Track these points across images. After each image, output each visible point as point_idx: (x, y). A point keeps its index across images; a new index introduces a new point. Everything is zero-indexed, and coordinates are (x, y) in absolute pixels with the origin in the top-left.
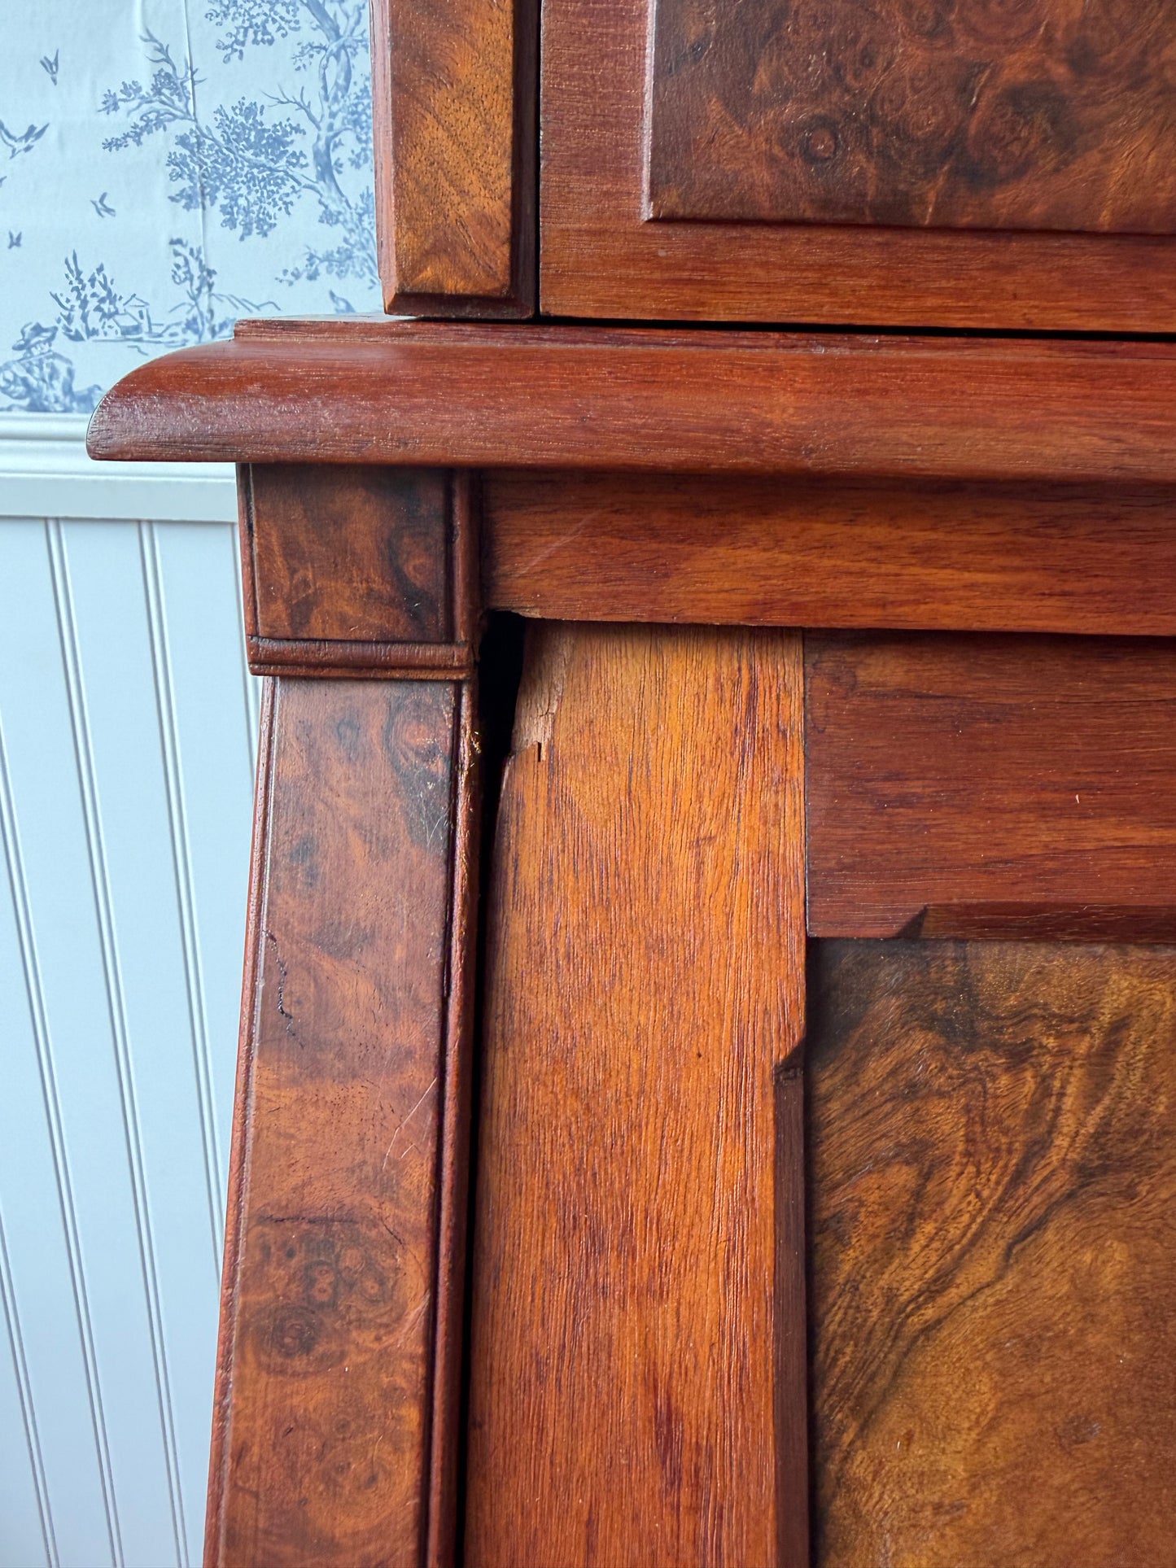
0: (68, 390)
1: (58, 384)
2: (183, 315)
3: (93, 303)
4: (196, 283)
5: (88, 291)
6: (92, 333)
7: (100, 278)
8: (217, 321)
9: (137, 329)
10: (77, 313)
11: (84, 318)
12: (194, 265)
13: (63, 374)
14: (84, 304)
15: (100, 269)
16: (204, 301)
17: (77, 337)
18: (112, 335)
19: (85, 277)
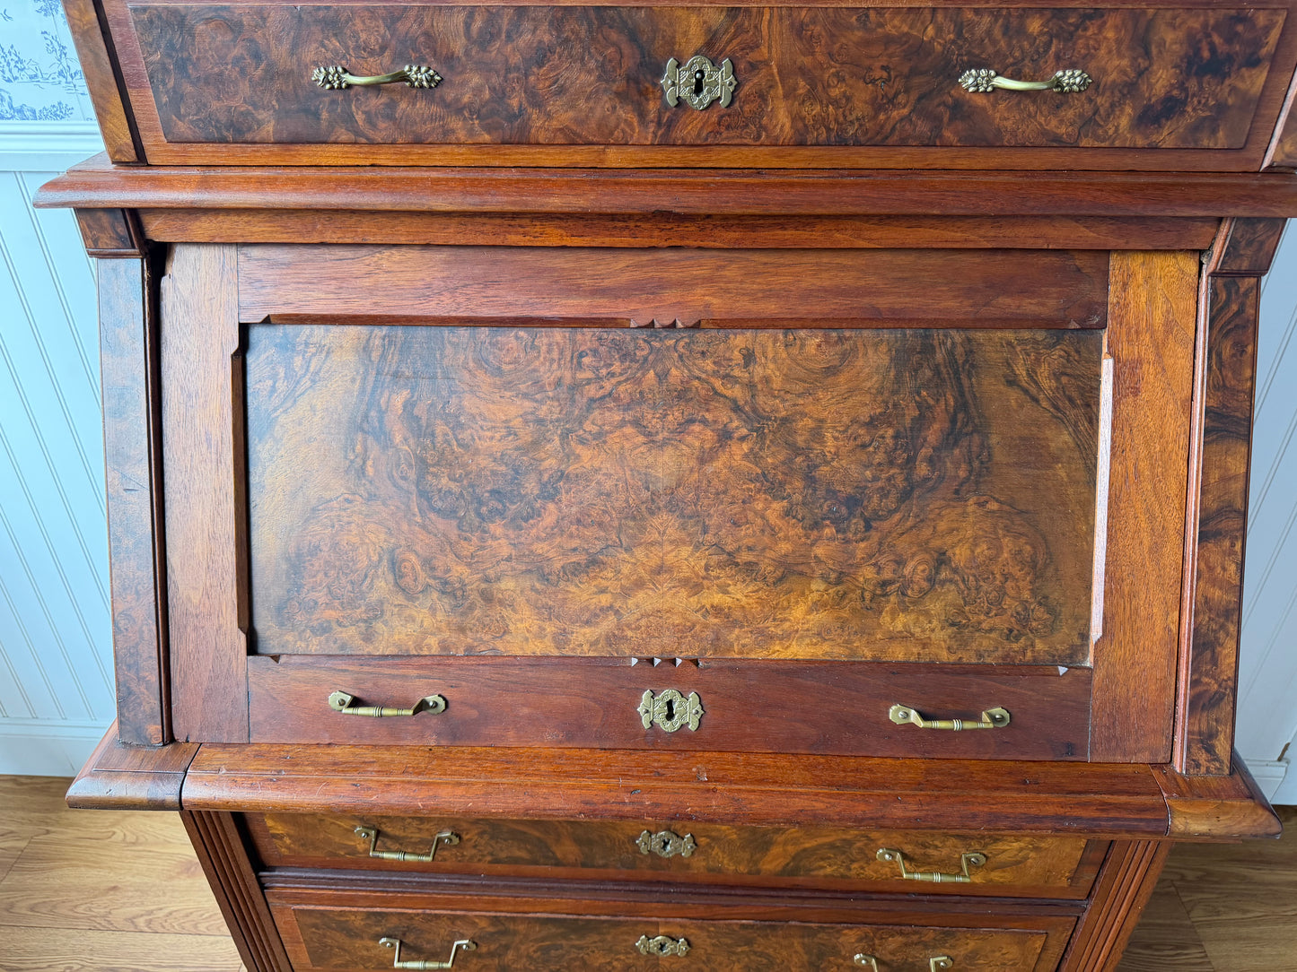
0: (11, 107)
1: (6, 104)
2: (56, 69)
3: (12, 64)
4: (59, 53)
5: (9, 58)
6: (16, 78)
7: (13, 51)
8: (73, 71)
9: (36, 76)
10: (6, 69)
11: (10, 71)
12: (55, 44)
13: (8, 99)
14: (8, 64)
15: (12, 47)
16: (63, 60)
17: (9, 81)
18: (25, 80)
19: (6, 51)
